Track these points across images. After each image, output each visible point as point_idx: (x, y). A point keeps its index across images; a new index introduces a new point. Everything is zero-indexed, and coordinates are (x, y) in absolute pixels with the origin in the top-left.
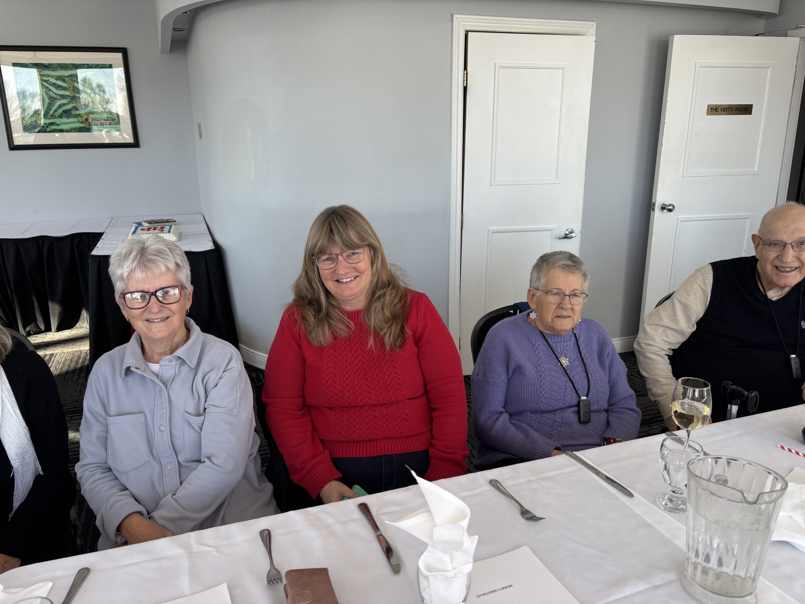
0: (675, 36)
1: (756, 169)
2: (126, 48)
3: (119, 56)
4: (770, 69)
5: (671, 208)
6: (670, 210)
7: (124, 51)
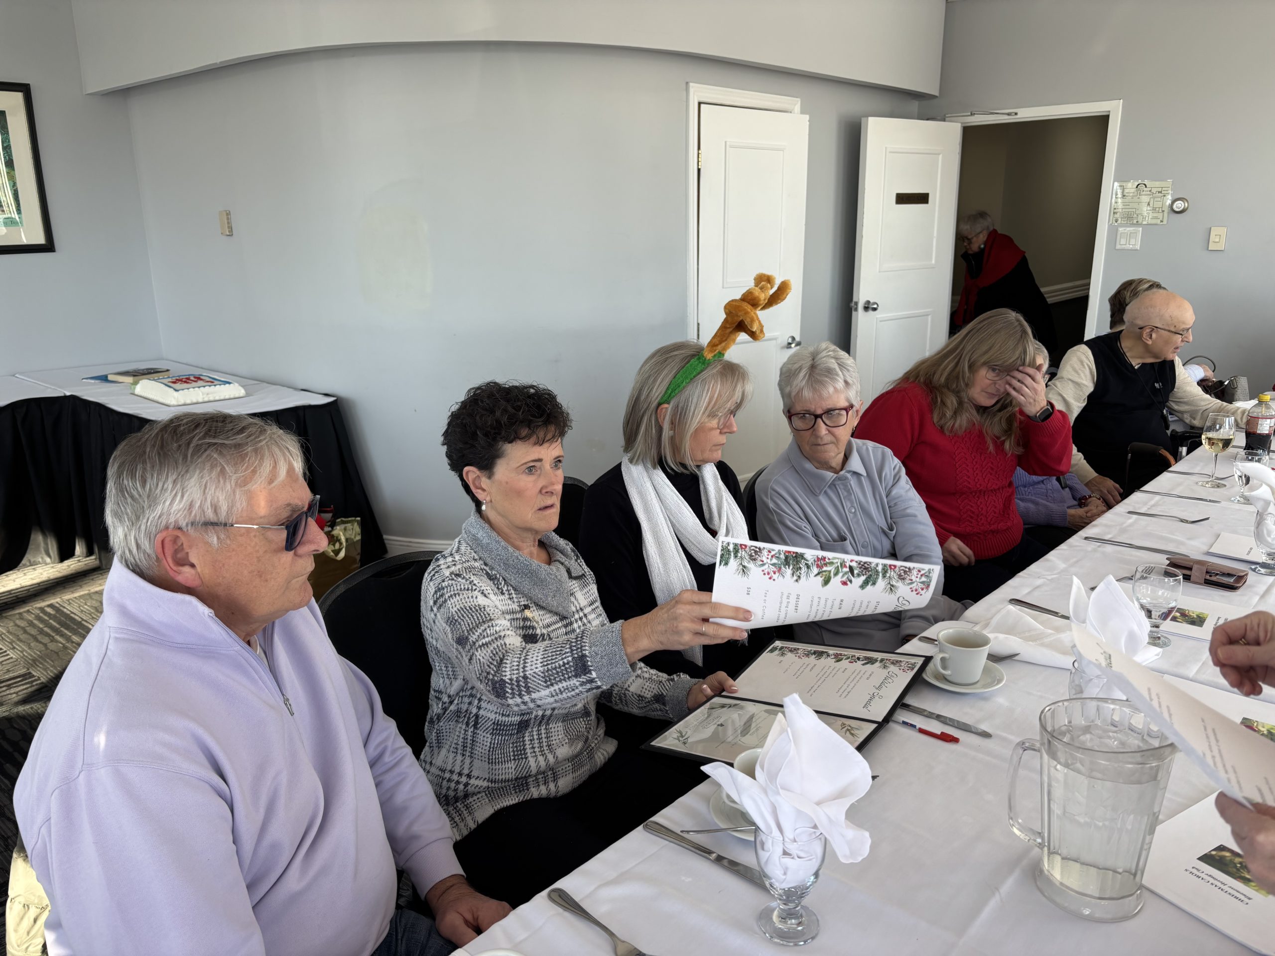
0: (870, 118)
1: (933, 262)
2: (29, 84)
3: (19, 97)
4: (941, 156)
5: (875, 306)
6: (875, 309)
7: (24, 89)
